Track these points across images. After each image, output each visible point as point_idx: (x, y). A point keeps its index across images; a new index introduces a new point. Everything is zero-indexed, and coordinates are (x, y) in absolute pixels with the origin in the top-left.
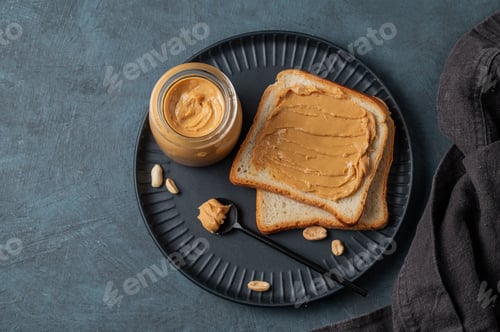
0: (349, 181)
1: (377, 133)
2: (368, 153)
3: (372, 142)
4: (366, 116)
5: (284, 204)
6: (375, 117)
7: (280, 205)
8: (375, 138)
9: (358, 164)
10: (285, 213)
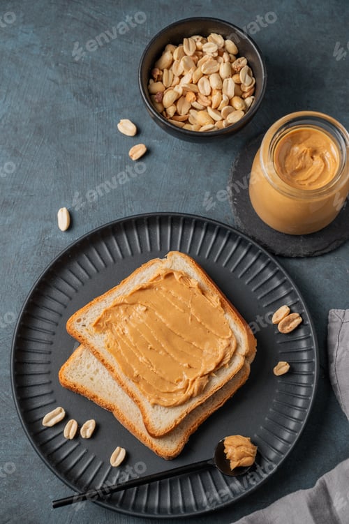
0: (175, 392)
1: (230, 362)
2: (209, 376)
3: (219, 367)
4: (229, 339)
5: (97, 370)
6: (238, 345)
7: (93, 368)
8: (225, 365)
9: (194, 380)
10: (92, 379)
